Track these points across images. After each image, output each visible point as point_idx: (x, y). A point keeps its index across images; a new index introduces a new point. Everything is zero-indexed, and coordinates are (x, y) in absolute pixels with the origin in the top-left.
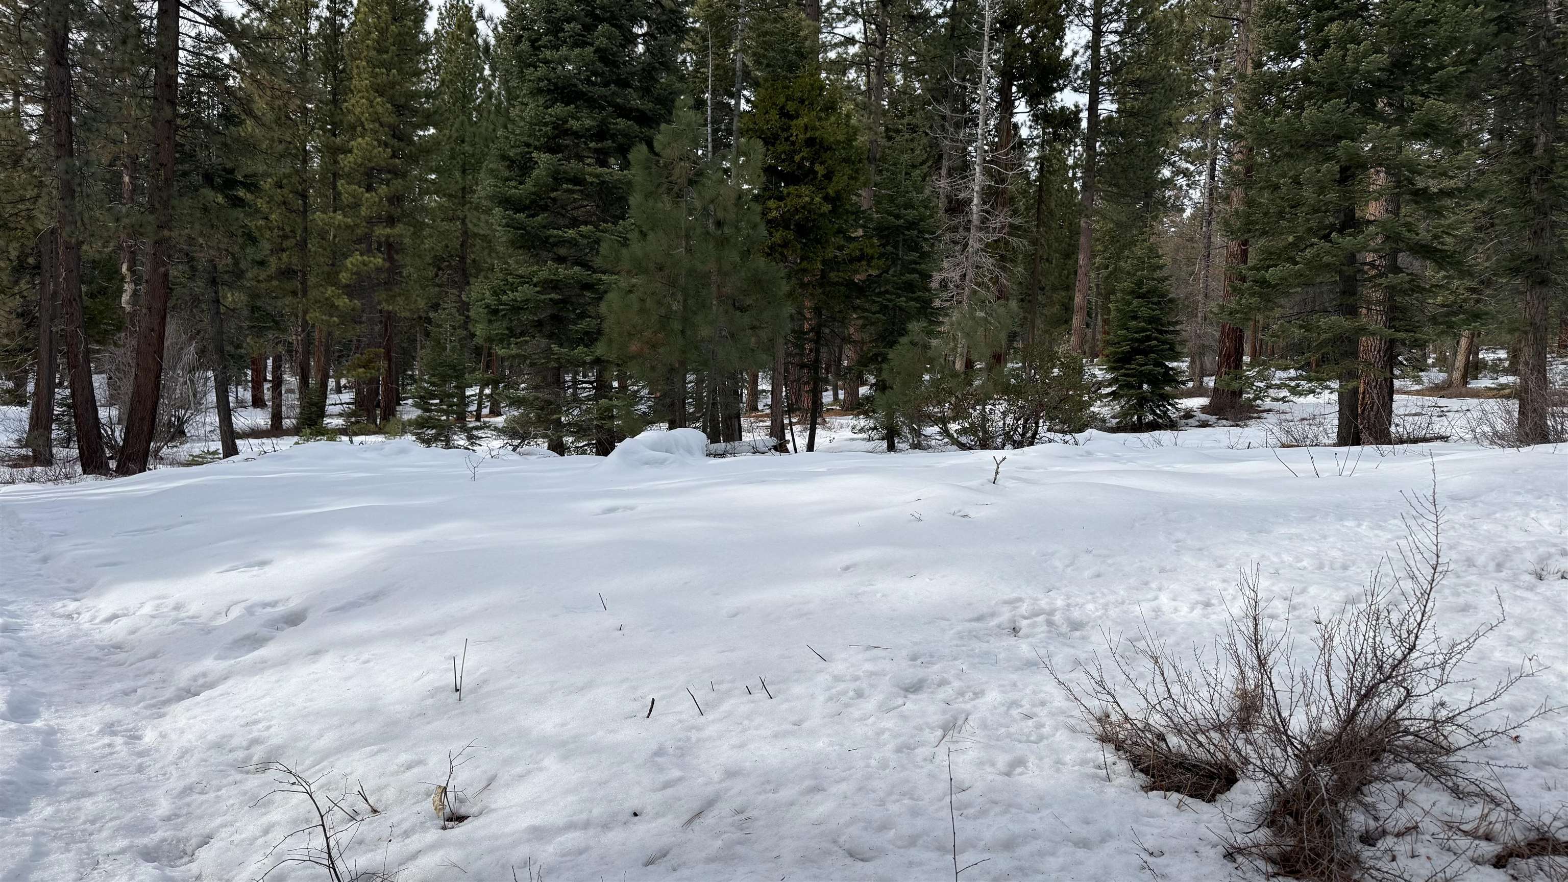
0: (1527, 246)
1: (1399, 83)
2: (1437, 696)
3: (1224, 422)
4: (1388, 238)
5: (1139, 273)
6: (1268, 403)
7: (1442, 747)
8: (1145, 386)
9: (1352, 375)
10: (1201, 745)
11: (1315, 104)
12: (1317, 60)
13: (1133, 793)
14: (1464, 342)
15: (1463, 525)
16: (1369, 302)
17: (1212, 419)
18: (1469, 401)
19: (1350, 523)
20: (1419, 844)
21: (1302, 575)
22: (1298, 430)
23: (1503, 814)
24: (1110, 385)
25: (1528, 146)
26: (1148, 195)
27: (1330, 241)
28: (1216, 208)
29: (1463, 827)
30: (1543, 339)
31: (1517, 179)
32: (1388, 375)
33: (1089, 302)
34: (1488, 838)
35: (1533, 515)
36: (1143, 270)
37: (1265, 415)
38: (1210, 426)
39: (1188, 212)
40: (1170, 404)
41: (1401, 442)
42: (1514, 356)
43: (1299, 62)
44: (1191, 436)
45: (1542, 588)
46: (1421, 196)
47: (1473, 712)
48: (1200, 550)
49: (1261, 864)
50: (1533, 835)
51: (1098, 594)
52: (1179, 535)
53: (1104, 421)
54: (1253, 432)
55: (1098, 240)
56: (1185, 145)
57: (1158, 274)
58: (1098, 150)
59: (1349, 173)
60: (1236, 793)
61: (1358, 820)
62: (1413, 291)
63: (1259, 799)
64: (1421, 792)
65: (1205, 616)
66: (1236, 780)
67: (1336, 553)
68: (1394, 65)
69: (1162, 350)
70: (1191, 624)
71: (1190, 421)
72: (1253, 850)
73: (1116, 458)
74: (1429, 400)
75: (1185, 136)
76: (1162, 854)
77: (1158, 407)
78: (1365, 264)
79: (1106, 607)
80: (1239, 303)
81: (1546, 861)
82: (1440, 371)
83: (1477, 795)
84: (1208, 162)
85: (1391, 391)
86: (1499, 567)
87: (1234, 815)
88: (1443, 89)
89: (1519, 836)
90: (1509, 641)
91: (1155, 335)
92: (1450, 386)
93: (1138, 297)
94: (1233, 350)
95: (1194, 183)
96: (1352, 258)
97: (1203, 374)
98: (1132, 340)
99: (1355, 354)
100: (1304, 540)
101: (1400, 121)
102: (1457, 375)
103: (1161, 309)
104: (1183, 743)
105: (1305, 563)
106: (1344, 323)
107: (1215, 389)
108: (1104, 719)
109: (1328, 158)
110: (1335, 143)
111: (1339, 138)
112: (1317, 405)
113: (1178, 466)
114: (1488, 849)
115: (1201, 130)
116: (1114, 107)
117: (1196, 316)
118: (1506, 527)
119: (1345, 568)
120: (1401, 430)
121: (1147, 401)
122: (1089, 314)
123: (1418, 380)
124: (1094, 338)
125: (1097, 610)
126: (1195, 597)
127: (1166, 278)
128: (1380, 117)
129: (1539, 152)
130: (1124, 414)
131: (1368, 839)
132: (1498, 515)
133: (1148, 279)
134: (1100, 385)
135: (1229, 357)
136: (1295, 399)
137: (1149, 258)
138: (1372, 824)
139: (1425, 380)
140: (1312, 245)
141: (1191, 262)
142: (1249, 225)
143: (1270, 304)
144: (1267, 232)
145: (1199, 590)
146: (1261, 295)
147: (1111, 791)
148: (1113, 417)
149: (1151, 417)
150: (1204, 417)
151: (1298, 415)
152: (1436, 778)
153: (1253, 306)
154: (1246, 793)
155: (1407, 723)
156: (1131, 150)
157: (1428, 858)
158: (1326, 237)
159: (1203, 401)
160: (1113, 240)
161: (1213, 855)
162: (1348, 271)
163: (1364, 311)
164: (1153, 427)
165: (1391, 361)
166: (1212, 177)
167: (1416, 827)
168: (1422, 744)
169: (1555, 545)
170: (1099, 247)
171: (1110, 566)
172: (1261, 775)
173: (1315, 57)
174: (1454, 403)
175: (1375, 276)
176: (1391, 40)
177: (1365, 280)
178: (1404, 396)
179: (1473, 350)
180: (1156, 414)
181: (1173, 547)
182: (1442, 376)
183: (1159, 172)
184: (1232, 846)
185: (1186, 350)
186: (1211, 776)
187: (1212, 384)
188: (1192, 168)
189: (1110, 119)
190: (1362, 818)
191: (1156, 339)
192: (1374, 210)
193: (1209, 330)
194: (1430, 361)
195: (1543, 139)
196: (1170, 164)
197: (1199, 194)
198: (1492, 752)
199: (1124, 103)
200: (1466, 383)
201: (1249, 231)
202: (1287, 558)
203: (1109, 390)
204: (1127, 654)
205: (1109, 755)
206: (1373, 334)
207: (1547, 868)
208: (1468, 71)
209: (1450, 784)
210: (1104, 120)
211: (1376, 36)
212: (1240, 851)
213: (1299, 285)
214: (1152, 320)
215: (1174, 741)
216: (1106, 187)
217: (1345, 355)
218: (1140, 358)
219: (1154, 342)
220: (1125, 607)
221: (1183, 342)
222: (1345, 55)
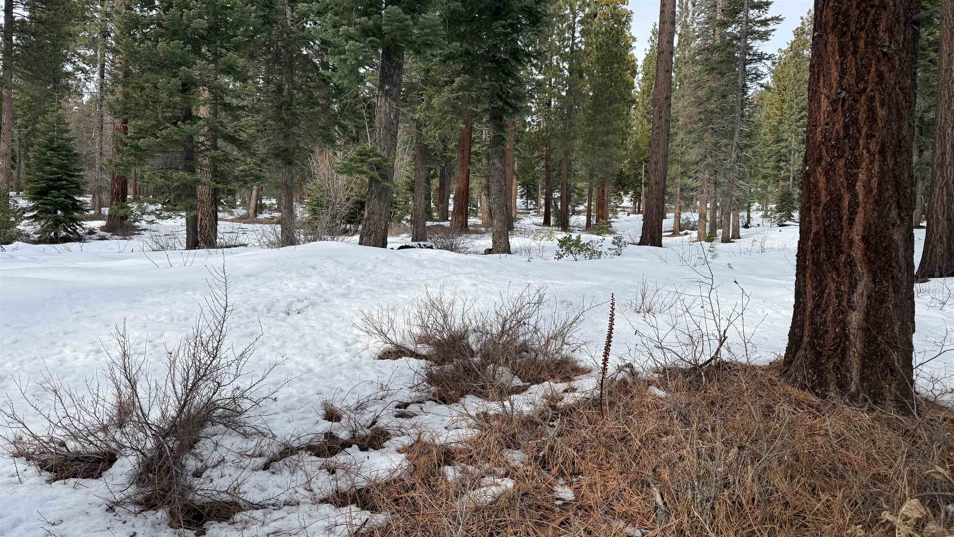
0: (282, 143)
1: (213, 39)
2: (235, 384)
3: (116, 237)
4: (211, 129)
5: (51, 133)
6: (143, 224)
7: (238, 412)
8: (59, 212)
9: (192, 208)
10: (91, 443)
11: (165, 41)
12: (165, 14)
13: (39, 487)
14: (254, 193)
15: (251, 290)
16: (201, 166)
17: (108, 235)
18: (257, 225)
19: (190, 293)
20: (225, 469)
21: (160, 326)
22: (163, 241)
23: (268, 441)
24: (32, 210)
25: (280, 89)
26: (56, 81)
27: (178, 127)
28: (105, 97)
29: (248, 453)
30: (291, 193)
31: (276, 106)
32: (214, 209)
33: (13, 150)
34: (260, 456)
35: (285, 282)
36: (54, 131)
37: (143, 232)
38: (107, 239)
39: (86, 98)
40: (78, 225)
41: (222, 247)
42: (279, 204)
43: (154, 12)
44: (93, 246)
45: (289, 319)
46: (227, 107)
47: (252, 390)
48: (94, 316)
49: (131, 508)
50: (282, 448)
51: (15, 355)
52: (79, 308)
53: (28, 236)
54: (135, 243)
55: (18, 107)
56: (82, 52)
57: (66, 135)
58: (14, 41)
59: (187, 87)
60: (116, 468)
61: (191, 464)
62: (225, 161)
63: (130, 467)
64: (226, 439)
65: (96, 359)
66: (116, 460)
67: (180, 311)
68: (210, 28)
69: (70, 188)
70: (86, 366)
71: (92, 236)
72: (126, 500)
73: (34, 260)
74: (236, 225)
75: (80, 45)
76: (62, 521)
77: (69, 226)
78: (199, 142)
79: (21, 363)
80: (121, 159)
81: (287, 460)
82: (243, 209)
83: (255, 434)
84: (98, 66)
85: (216, 219)
86: (269, 311)
87: (114, 482)
88: (237, 48)
89: (275, 450)
90: (273, 349)
91: (65, 177)
92: (248, 217)
93: (51, 150)
94: (120, 191)
95: (89, 78)
96: (190, 138)
97: (101, 206)
98: (47, 179)
99: (194, 196)
100: (162, 305)
101: (214, 61)
102: (251, 211)
103: (69, 160)
104: (77, 444)
105: (162, 319)
106: (188, 177)
107: (110, 216)
108: (18, 441)
109: (175, 76)
110: (178, 67)
111: (181, 65)
112: (174, 227)
113: (80, 264)
114: (260, 461)
115: (92, 44)
116: (27, 14)
117: (95, 167)
118: (273, 289)
119: (186, 319)
120: (222, 241)
121: (61, 222)
122: (13, 159)
123: (231, 213)
124: (19, 177)
125: (14, 366)
126: (90, 347)
127: (71, 140)
128: (203, 57)
129: (285, 93)
130: (44, 231)
131: (198, 474)
132: (269, 283)
133: (57, 138)
134: (24, 210)
135: (118, 195)
136: (159, 221)
137: (57, 124)
138: (200, 464)
139: (236, 213)
140: (167, 127)
141: (89, 131)
142: (126, 110)
143: (142, 162)
144: (138, 116)
145: (92, 343)
146: (135, 156)
147: (22, 490)
148: (35, 233)
149: (64, 234)
150: (103, 233)
151: (163, 232)
152: (234, 429)
153: (131, 162)
154: (122, 466)
155: (219, 402)
156: (42, 47)
157: (230, 475)
158: (175, 124)
159: (102, 223)
160: (30, 108)
161: (99, 511)
162: (189, 146)
163: (199, 171)
164: (65, 240)
165: (216, 202)
166: (102, 76)
167: (223, 460)
168: (227, 412)
169: (294, 297)
170: (19, 112)
171: (25, 333)
172: (129, 452)
173: (164, 11)
174: (249, 226)
175: (203, 150)
176: (208, 13)
177: (198, 152)
178: (224, 222)
179: (259, 198)
180: (68, 232)
181: (75, 316)
182: (244, 212)
183: (63, 66)
184: (113, 502)
185: (88, 189)
186: (98, 461)
187: (107, 213)
188: (88, 68)
189: (23, 22)
190: (193, 463)
191: (65, 180)
192: (203, 112)
193: (104, 176)
194: (238, 203)
195: (287, 86)
196: (71, 62)
197: (94, 86)
198: (263, 409)
199: (34, 13)
200: (256, 216)
201: (127, 114)
202: (152, 317)
203: (31, 214)
204: (38, 393)
205: (21, 465)
206: (204, 184)
207: (288, 463)
208: (249, 41)
209: (242, 431)
210: (18, 21)
211: (200, 8)
212: (117, 504)
213: (159, 152)
214: (61, 167)
215: (71, 445)
216: (22, 70)
217: (189, 196)
218: (53, 192)
219: (64, 182)
220: (37, 361)
221: (86, 183)
222: (181, 15)
